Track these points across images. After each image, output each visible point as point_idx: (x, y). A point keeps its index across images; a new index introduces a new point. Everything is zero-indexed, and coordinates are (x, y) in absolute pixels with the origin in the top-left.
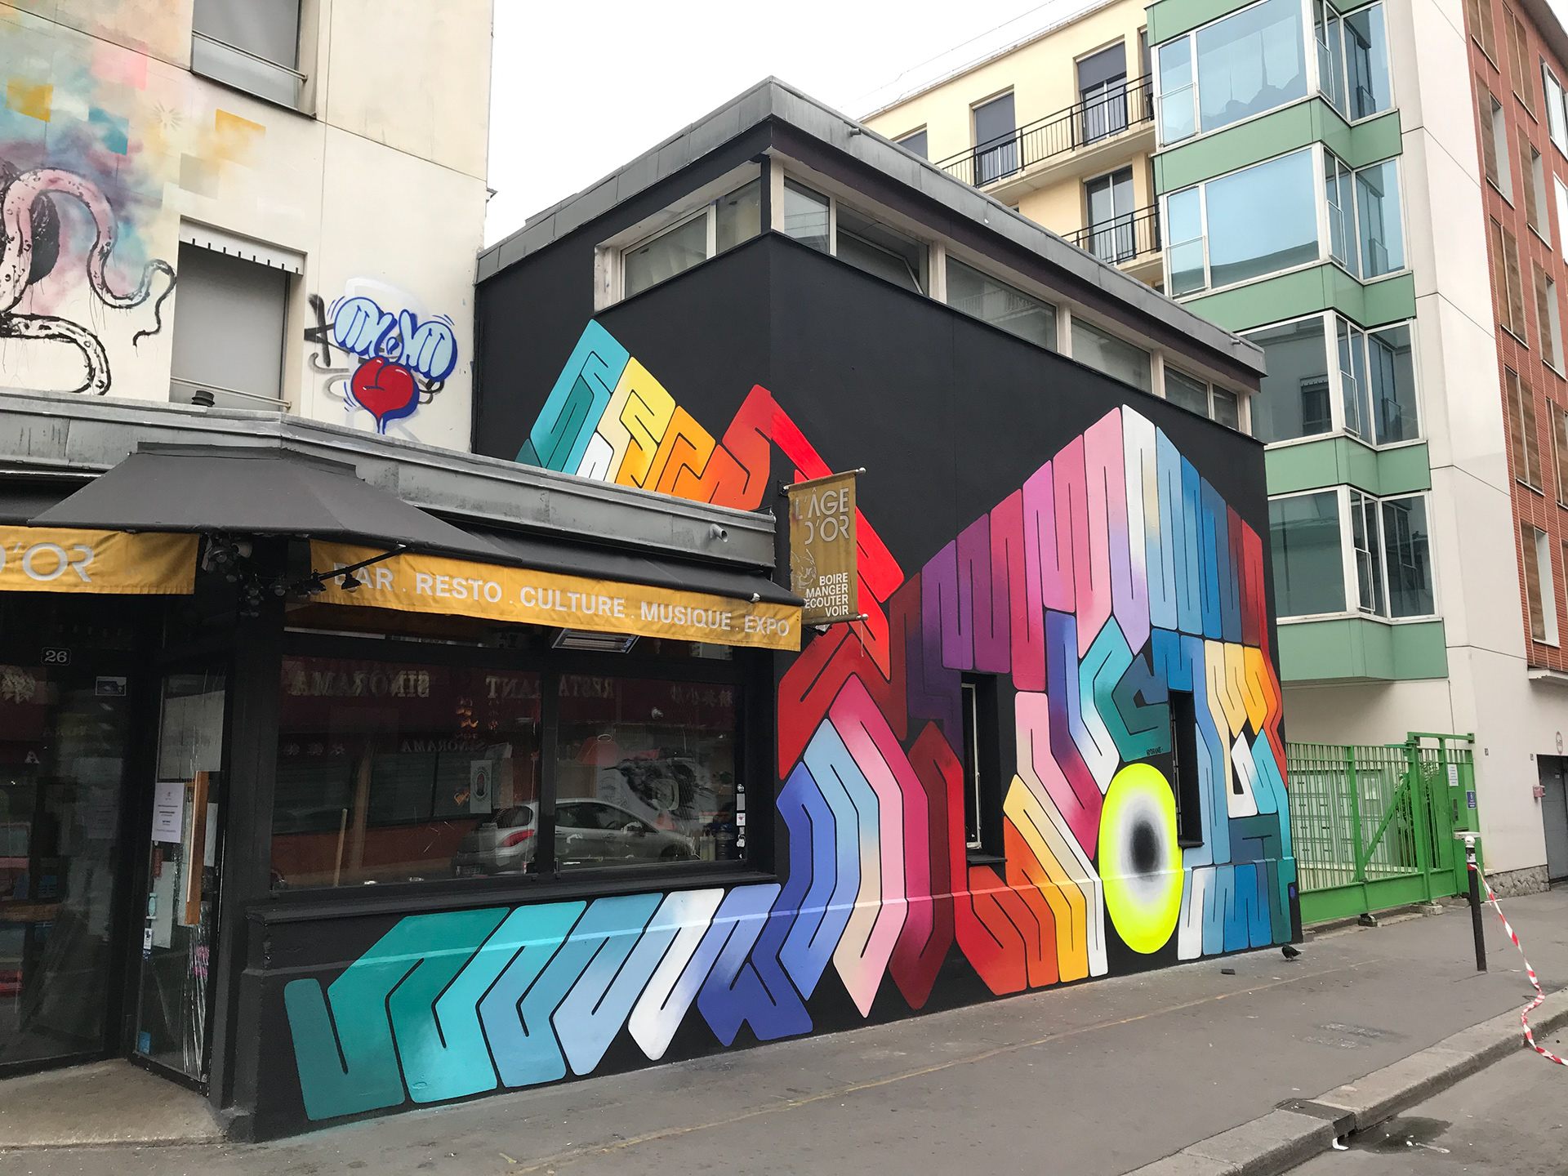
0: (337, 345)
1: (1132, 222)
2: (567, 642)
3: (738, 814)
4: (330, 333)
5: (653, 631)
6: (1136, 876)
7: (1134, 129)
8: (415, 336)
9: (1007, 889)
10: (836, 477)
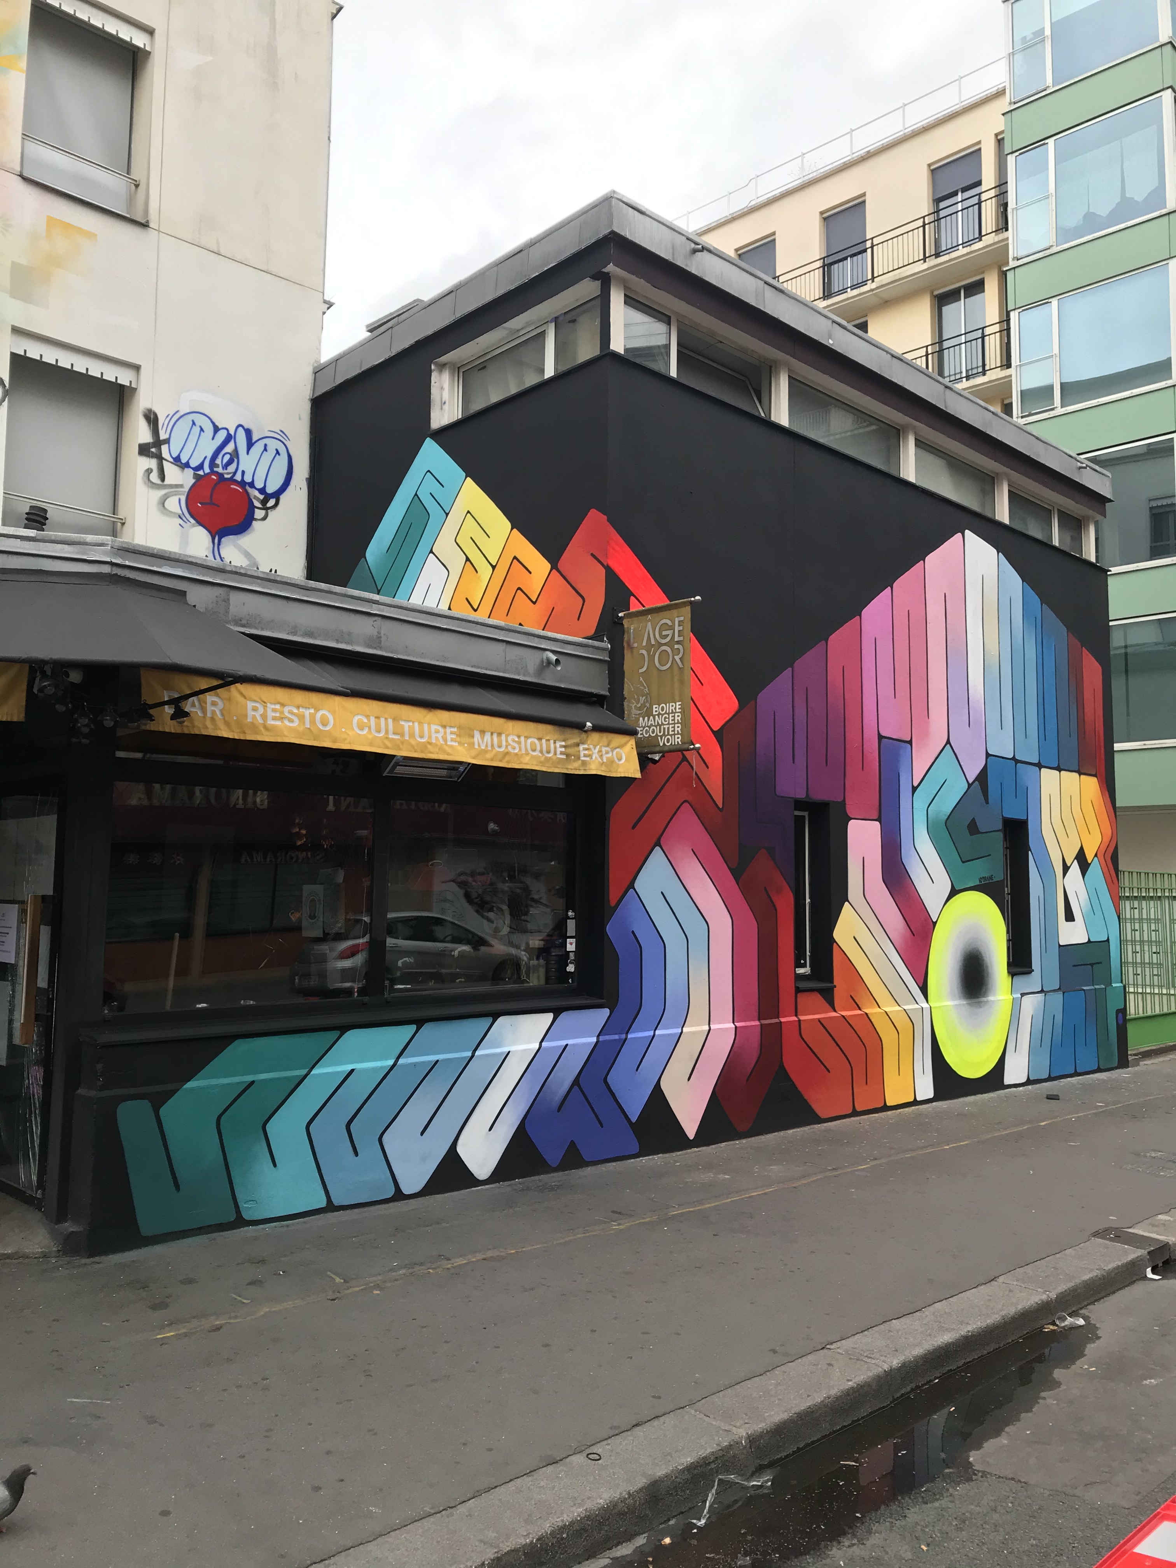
0: (172, 460)
1: (983, 337)
2: (399, 770)
3: (568, 940)
4: (165, 448)
5: (487, 760)
6: (965, 1003)
7: (987, 240)
8: (251, 451)
9: (834, 1014)
10: (671, 605)
